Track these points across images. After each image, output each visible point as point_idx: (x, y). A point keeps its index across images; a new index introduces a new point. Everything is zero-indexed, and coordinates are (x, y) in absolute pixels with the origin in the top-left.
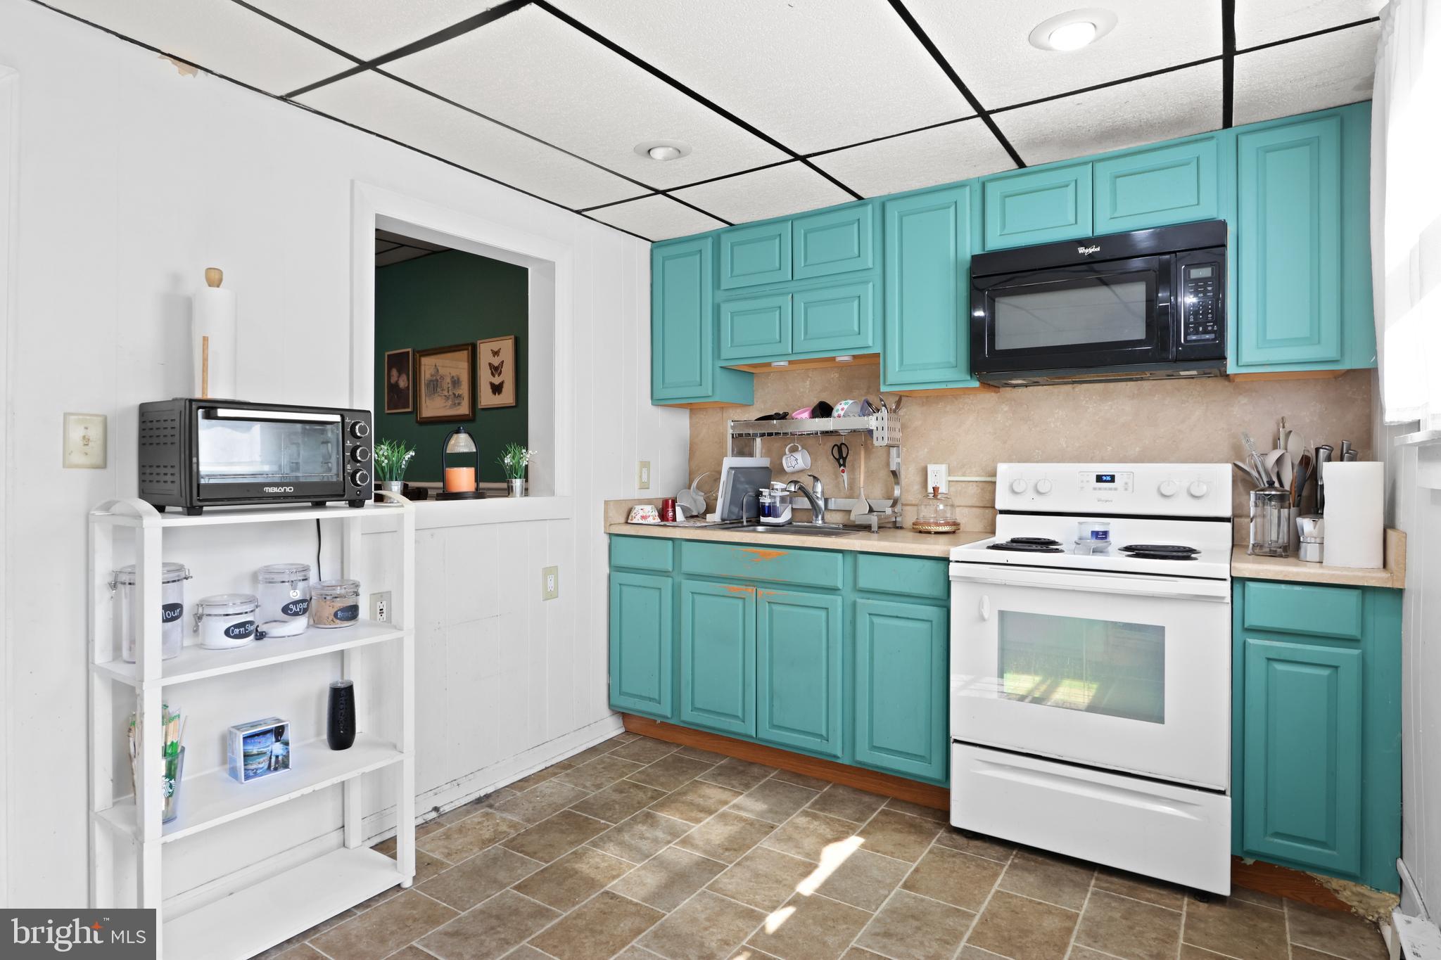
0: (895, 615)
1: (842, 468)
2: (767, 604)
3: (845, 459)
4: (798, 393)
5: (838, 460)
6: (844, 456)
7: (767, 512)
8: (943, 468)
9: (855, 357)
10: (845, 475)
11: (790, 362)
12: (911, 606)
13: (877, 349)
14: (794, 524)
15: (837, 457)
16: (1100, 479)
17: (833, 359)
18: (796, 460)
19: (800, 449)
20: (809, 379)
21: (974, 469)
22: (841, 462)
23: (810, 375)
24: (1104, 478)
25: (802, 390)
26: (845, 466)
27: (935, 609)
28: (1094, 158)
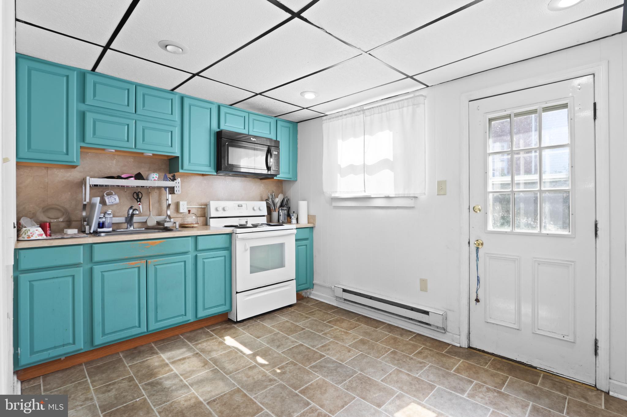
0: (213, 257)
1: (139, 203)
2: (153, 266)
3: (140, 199)
4: (108, 165)
5: (137, 199)
6: (140, 197)
7: (101, 226)
8: (185, 203)
9: (153, 154)
10: (141, 206)
11: (116, 151)
12: (218, 252)
13: (178, 154)
14: (118, 230)
15: (136, 198)
16: (239, 206)
17: (143, 153)
18: (115, 199)
19: (114, 194)
20: (115, 160)
21: (194, 203)
22: (138, 200)
23: (116, 158)
24: (240, 206)
25: (110, 164)
26: (140, 202)
27: (226, 251)
28: (249, 112)
